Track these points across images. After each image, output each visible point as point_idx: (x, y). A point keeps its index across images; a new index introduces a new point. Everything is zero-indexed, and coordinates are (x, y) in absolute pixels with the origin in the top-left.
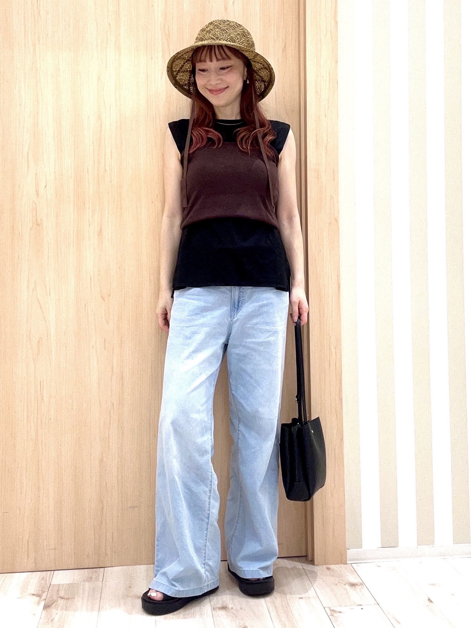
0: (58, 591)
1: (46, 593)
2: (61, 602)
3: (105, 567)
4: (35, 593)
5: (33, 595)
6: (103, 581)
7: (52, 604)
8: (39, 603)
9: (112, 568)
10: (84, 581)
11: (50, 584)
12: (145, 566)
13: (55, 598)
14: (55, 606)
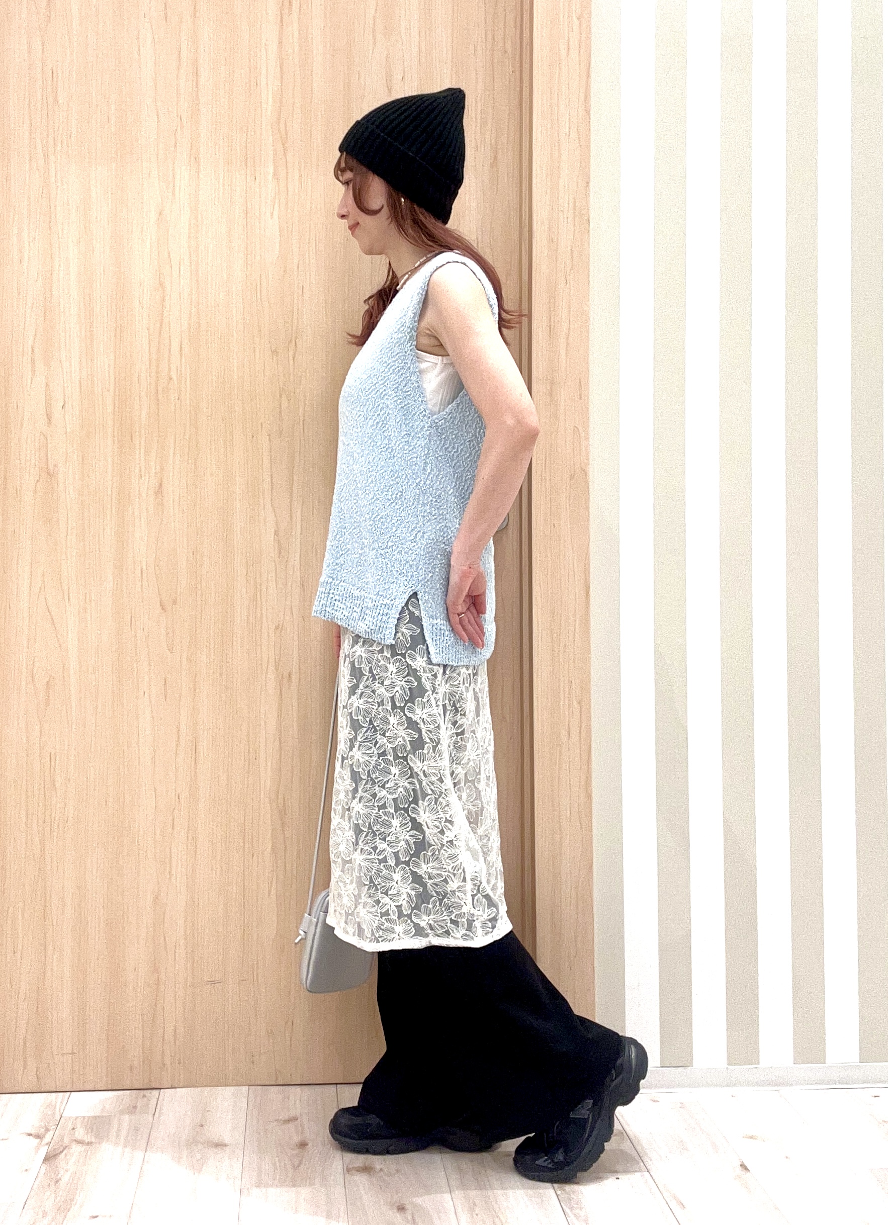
0: (74, 1129)
1: (51, 1133)
2: (76, 1149)
3: (160, 1089)
4: (32, 1132)
5: (30, 1135)
6: (154, 1114)
7: (62, 1152)
8: (37, 1149)
9: (173, 1090)
10: (122, 1112)
11: (61, 1117)
12: (233, 1088)
13: (66, 1141)
14: (66, 1155)
